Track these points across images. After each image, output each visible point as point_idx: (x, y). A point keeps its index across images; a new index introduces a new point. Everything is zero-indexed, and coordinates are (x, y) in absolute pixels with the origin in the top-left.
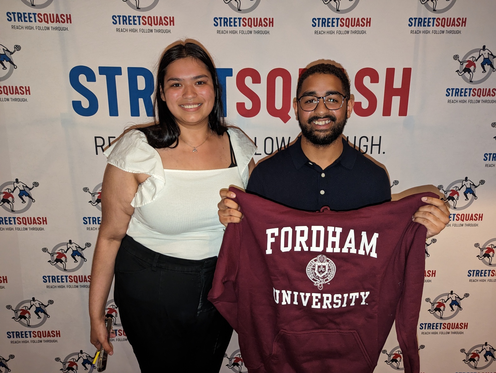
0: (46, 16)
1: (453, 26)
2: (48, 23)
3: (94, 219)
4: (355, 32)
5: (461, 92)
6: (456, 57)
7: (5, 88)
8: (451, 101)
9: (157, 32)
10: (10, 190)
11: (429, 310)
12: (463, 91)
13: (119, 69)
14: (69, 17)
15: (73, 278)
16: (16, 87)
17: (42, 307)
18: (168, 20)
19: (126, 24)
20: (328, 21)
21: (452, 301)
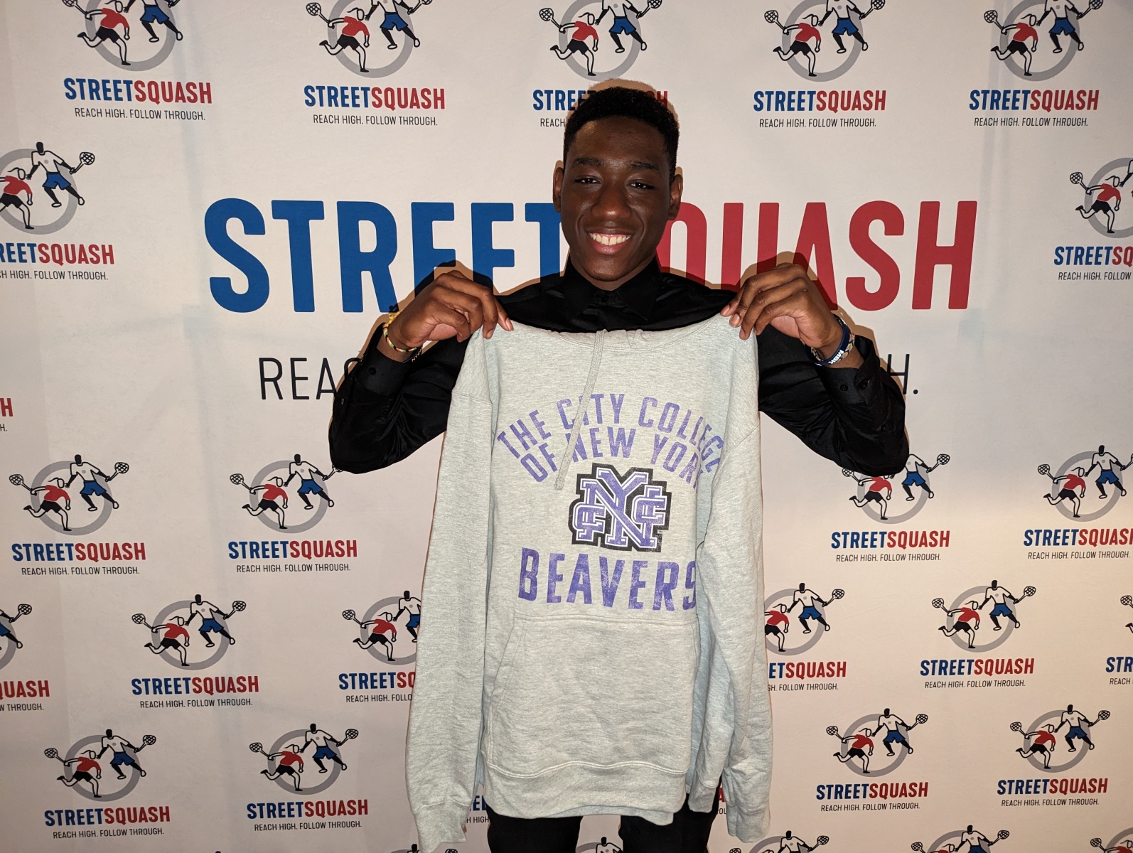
0: (153, 87)
1: (1069, 109)
2: (158, 103)
3: (254, 547)
4: (850, 122)
5: (1089, 256)
6: (1076, 178)
7: (56, 249)
8: (1067, 275)
9: (406, 122)
10: (60, 482)
11: (1019, 750)
12: (1093, 252)
13: (320, 204)
14: (205, 89)
15: (202, 684)
16: (82, 247)
17: (130, 752)
18: (431, 97)
19: (337, 105)
20: (790, 96)
21: (1072, 727)
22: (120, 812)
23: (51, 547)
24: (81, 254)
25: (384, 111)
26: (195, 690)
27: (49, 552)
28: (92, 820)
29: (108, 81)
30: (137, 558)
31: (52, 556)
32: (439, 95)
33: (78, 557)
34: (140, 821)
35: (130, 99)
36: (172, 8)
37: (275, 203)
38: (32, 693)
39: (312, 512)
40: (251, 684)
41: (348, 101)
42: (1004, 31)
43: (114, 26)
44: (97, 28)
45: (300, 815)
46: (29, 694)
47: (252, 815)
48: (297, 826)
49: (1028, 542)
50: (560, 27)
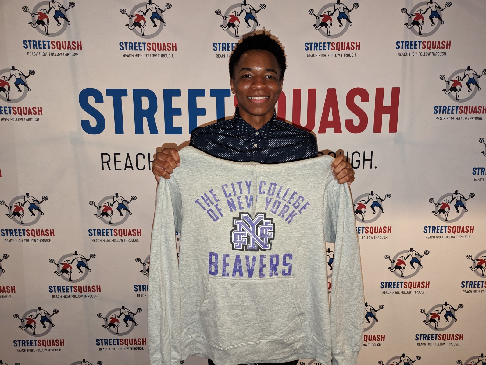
0: (58, 43)
1: (438, 48)
2: (60, 50)
3: (99, 231)
4: (345, 55)
5: (449, 110)
6: (442, 77)
7: (19, 109)
8: (439, 118)
9: (161, 57)
10: (20, 204)
11: (424, 321)
12: (450, 108)
13: (125, 90)
14: (79, 44)
15: (77, 289)
16: (30, 108)
17: (48, 316)
18: (171, 46)
19: (132, 50)
20: (320, 45)
21: (447, 312)
22: (44, 341)
23: (16, 231)
24: (29, 111)
25: (152, 52)
26: (74, 291)
27: (16, 233)
28: (32, 344)
29: (41, 41)
30: (51, 236)
31: (17, 234)
32: (174, 45)
33: (27, 235)
34: (52, 346)
35: (49, 48)
36: (66, 12)
37: (107, 90)
38: (8, 291)
39: (123, 217)
40: (97, 289)
41: (137, 48)
42: (410, 16)
43: (43, 19)
44: (36, 20)
45: (118, 344)
46: (7, 291)
47: (98, 344)
48: (117, 349)
49: (426, 231)
50: (224, 17)
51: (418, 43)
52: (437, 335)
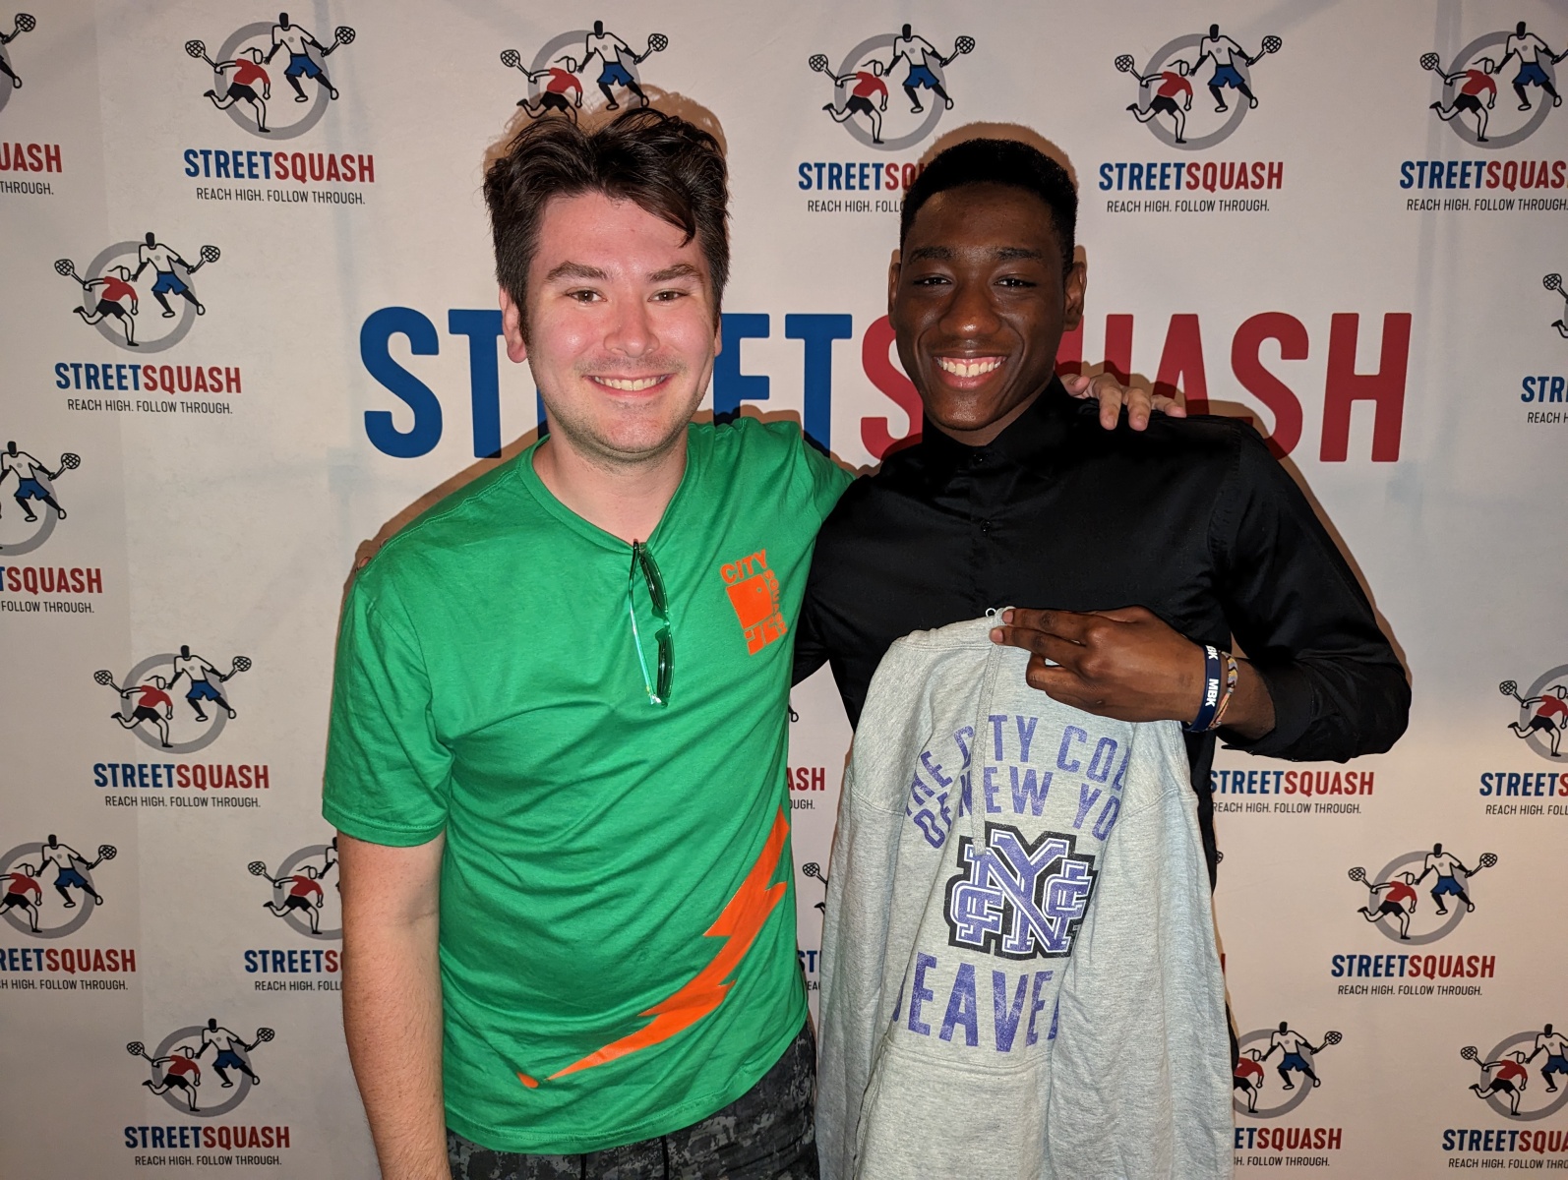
0: (298, 160)
2: (304, 181)
4: (1233, 205)
6: (1552, 282)
7: (166, 372)
8: (1540, 416)
10: (161, 681)
11: (1474, 1087)
14: (366, 164)
16: (199, 370)
17: (238, 1050)
20: (1149, 171)
21: (1551, 1057)
22: (224, 1132)
23: (144, 769)
24: (197, 380)
26: (328, 968)
27: (142, 776)
28: (186, 1142)
29: (241, 153)
30: (258, 786)
31: (146, 780)
33: (180, 783)
34: (250, 1146)
35: (267, 176)
36: (326, 58)
37: (452, 313)
38: (113, 966)
42: (1448, 81)
43: (251, 82)
44: (229, 86)
46: (109, 967)
49: (1486, 790)
50: (837, 79)
51: (1472, 170)
52: (1517, 1132)
